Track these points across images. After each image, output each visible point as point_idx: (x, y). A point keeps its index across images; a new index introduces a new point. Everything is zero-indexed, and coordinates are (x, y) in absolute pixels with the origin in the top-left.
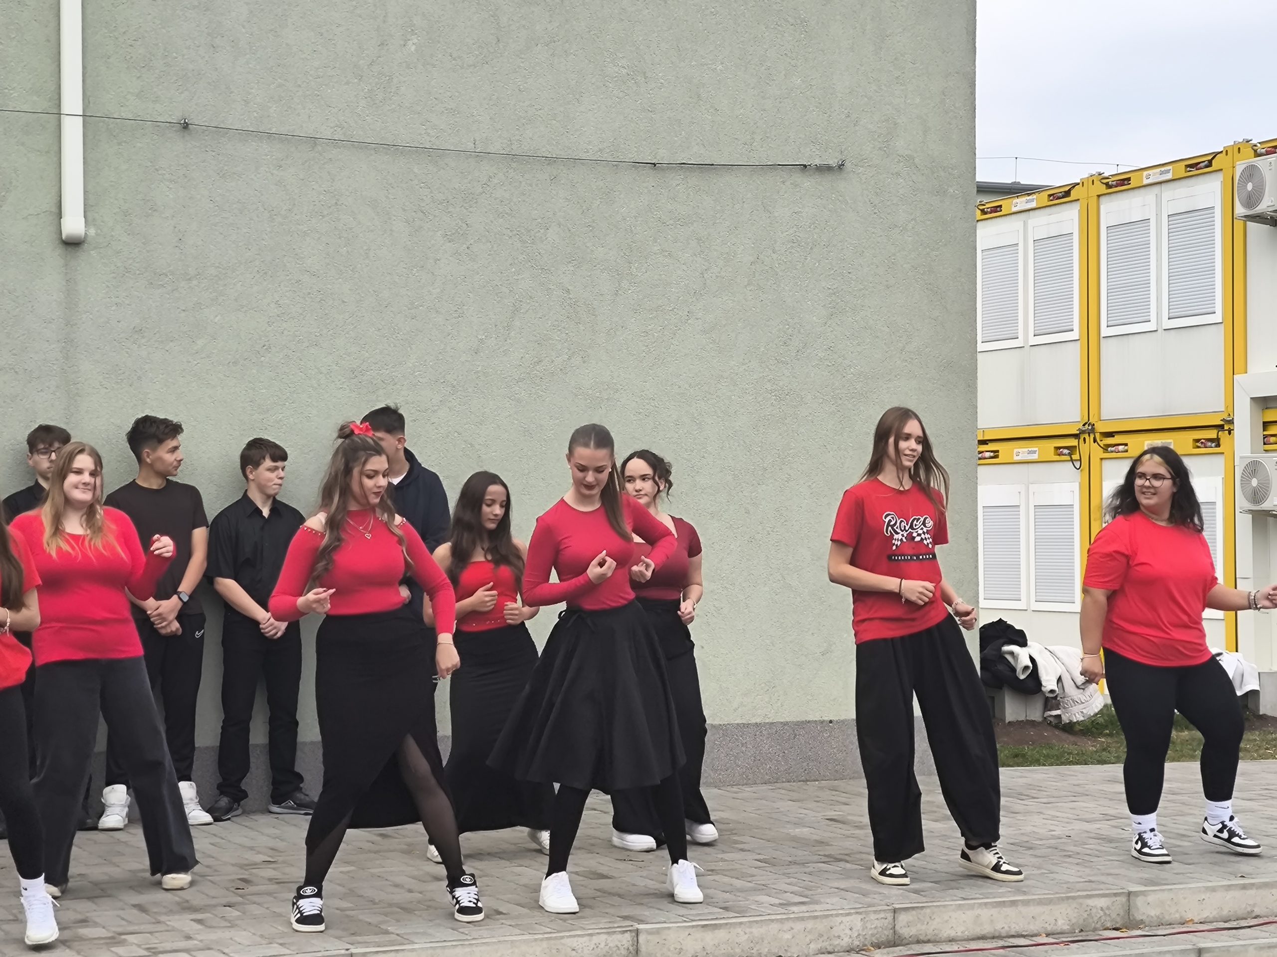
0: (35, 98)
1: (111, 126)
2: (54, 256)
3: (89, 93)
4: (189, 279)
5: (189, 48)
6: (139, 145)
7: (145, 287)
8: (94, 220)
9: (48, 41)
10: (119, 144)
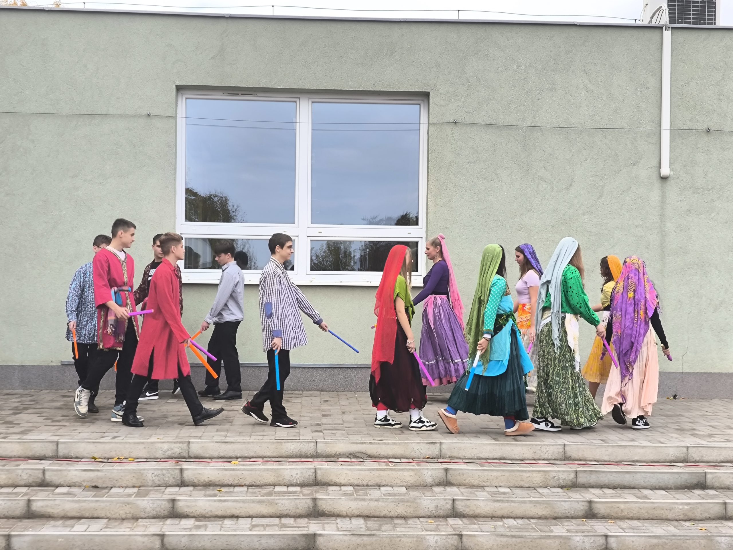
0: (651, 123)
1: (680, 132)
2: (657, 183)
3: (672, 121)
4: (709, 190)
5: (710, 101)
6: (690, 139)
7: (692, 194)
8: (673, 169)
9: (657, 102)
10: (683, 139)
